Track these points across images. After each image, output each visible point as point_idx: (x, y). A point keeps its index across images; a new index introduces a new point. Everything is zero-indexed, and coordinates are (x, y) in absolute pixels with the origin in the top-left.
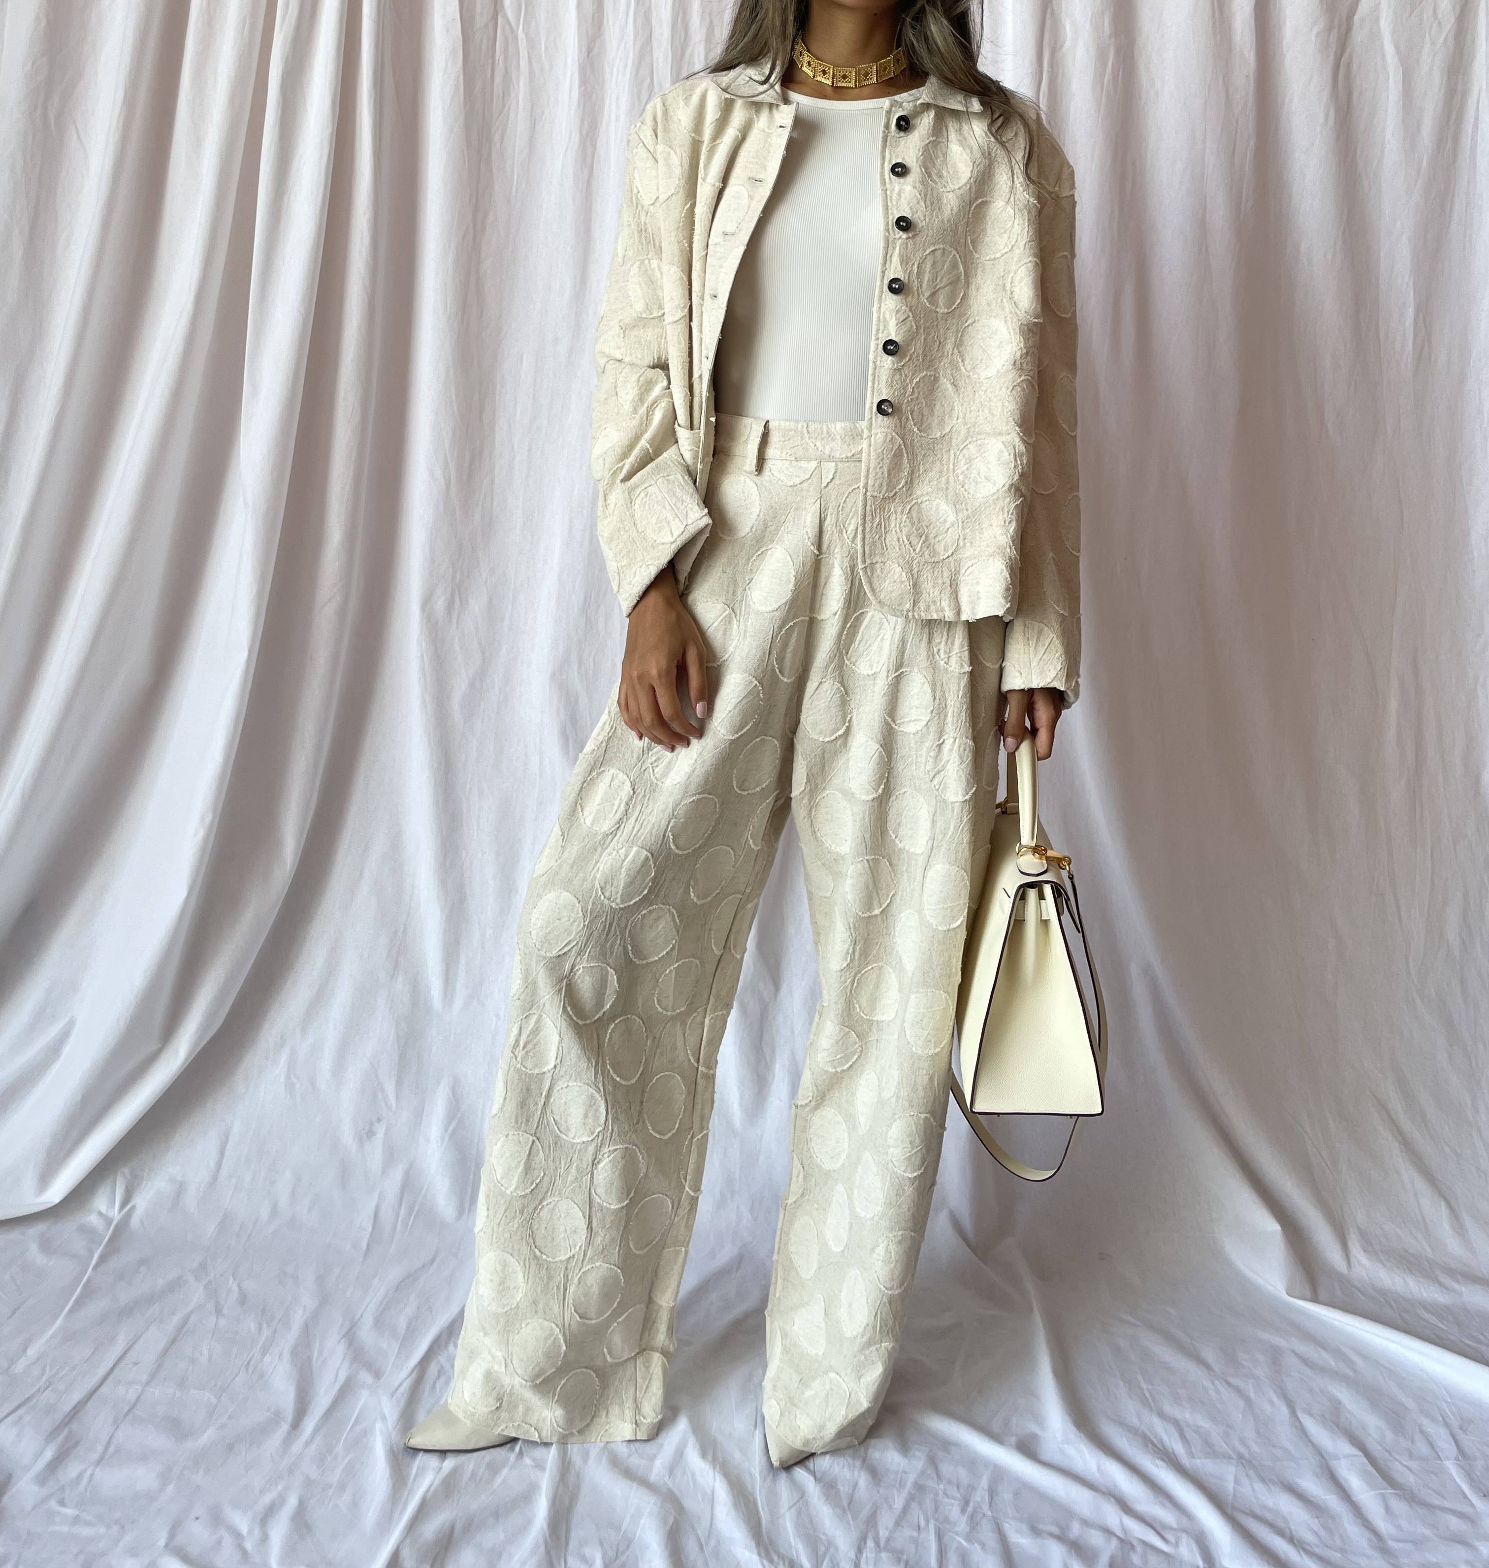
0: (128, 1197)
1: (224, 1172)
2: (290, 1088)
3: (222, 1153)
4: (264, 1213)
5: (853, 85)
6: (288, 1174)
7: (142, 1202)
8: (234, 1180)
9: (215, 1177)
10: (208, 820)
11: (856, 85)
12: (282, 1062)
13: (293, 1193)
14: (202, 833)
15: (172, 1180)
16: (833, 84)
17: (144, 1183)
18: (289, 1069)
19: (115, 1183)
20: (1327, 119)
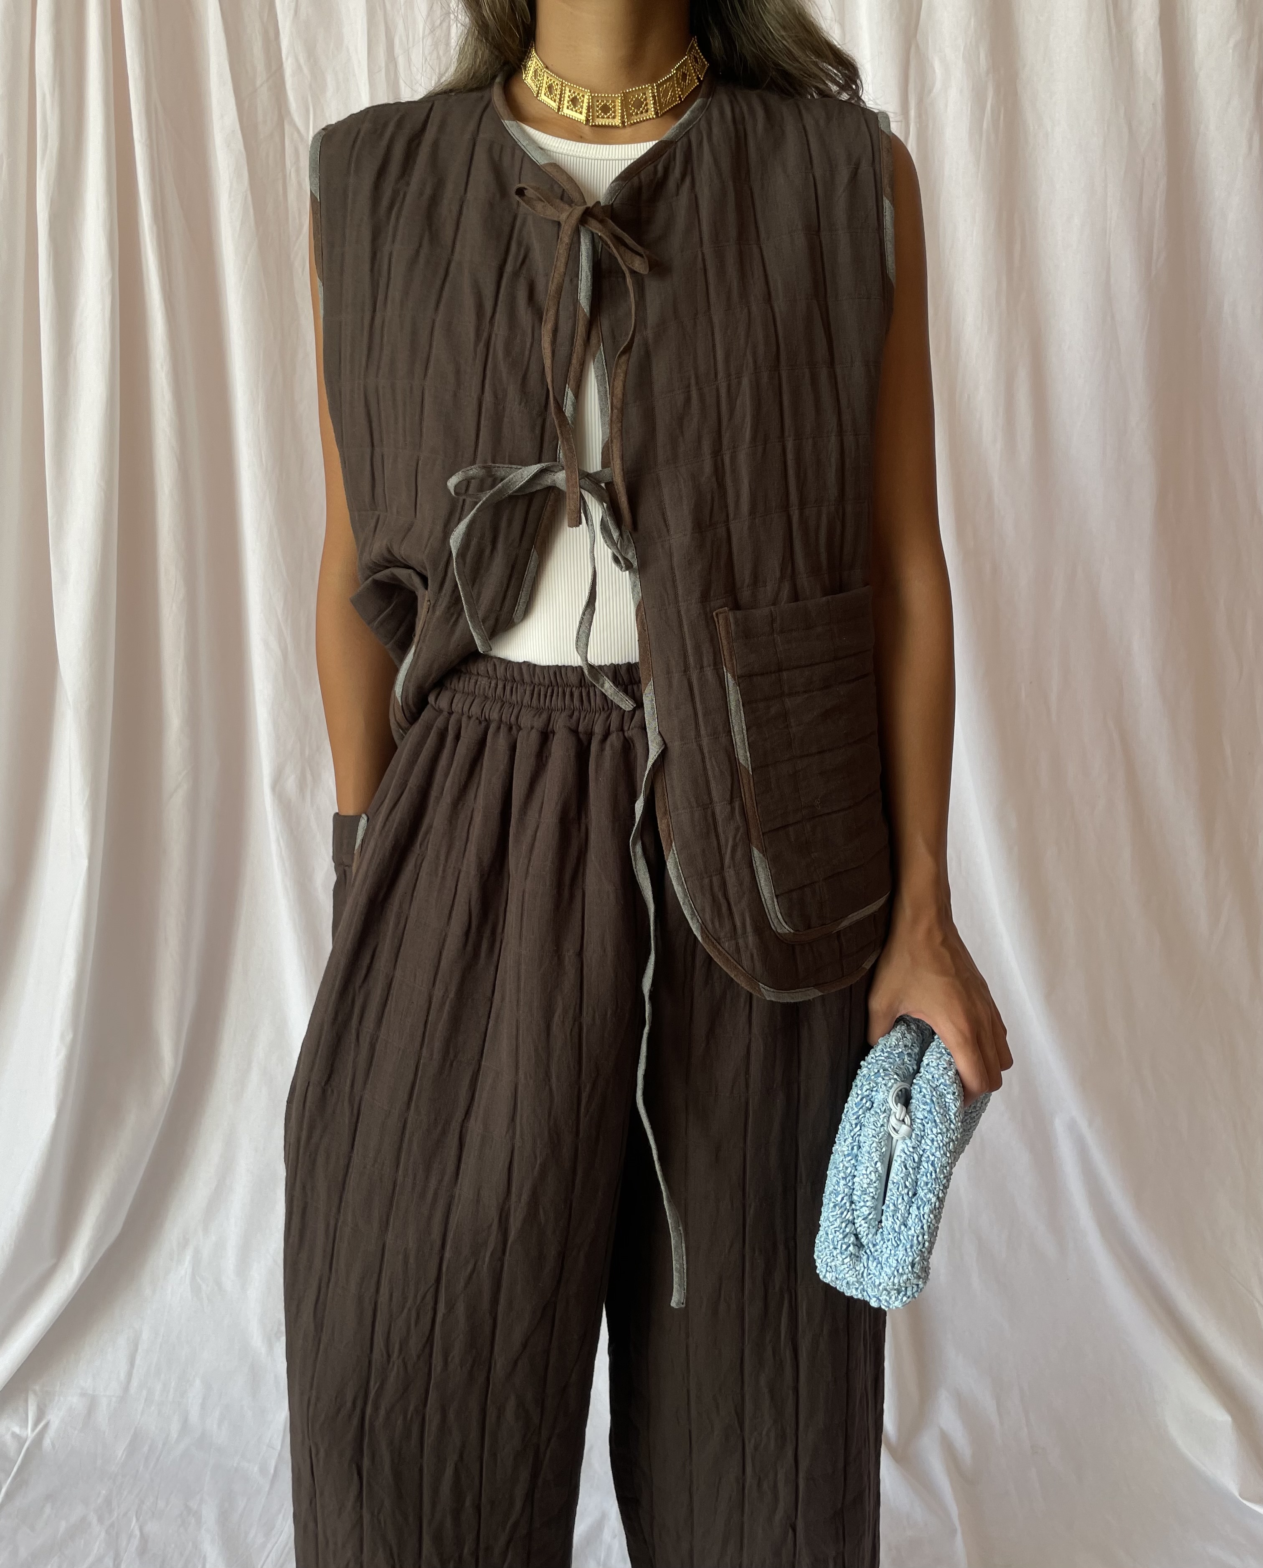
0: (41, 1414)
1: (135, 1383)
2: (196, 1290)
3: (132, 1364)
4: (175, 1428)
5: (617, 121)
6: (198, 1382)
7: (55, 1418)
8: (144, 1393)
9: (126, 1388)
10: (69, 1037)
11: (623, 123)
12: (187, 1263)
13: (203, 1406)
14: (63, 1053)
15: (83, 1394)
16: (587, 121)
17: (57, 1398)
18: (193, 1269)
19: (26, 1401)
20: (1250, 147)
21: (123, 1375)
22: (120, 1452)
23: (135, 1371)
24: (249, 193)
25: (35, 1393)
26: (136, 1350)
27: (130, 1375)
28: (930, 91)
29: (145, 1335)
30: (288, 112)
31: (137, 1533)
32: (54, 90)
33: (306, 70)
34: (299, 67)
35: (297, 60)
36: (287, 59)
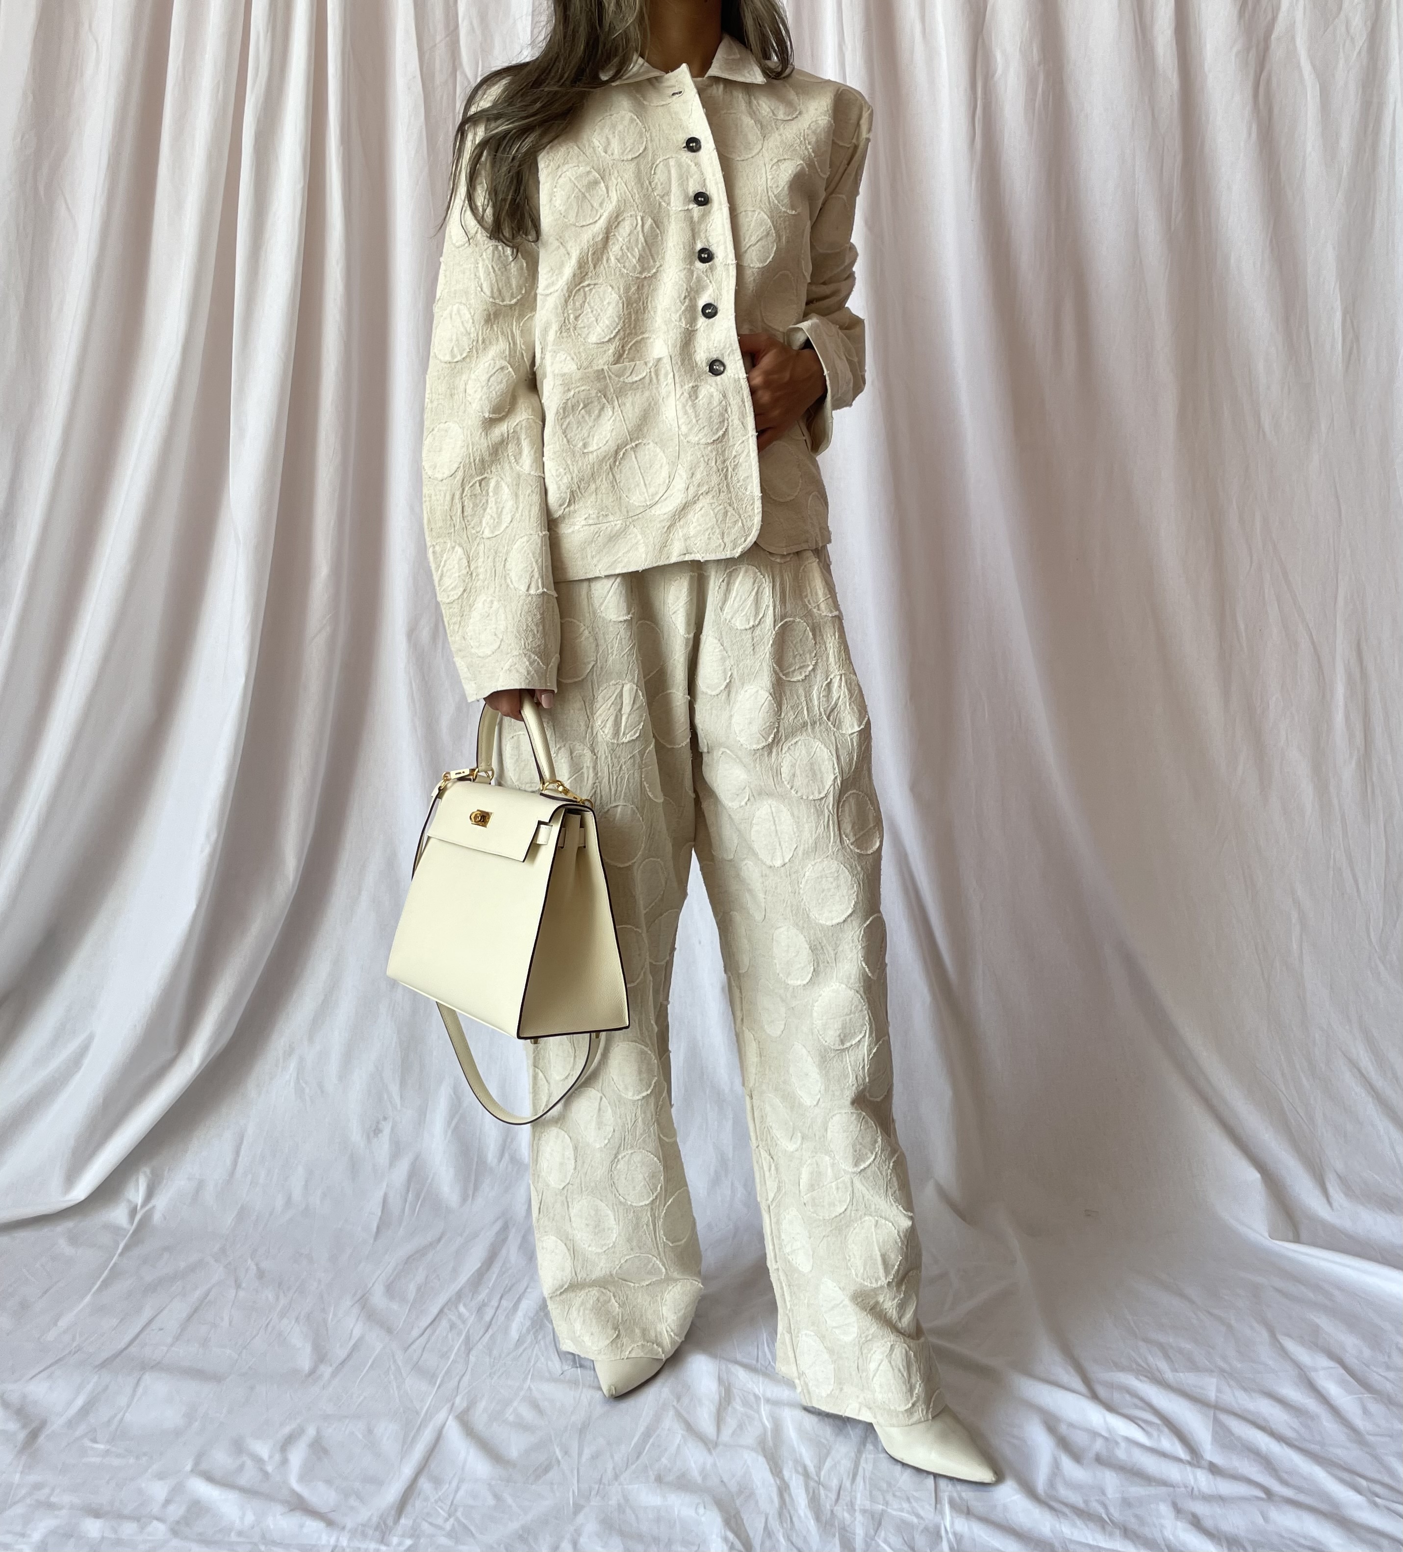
0: (149, 1194)
1: (240, 1169)
2: (300, 1092)
3: (237, 1153)
4: (279, 1202)
6: (301, 1170)
7: (161, 1202)
8: (250, 1176)
9: (232, 1175)
10: (214, 836)
12: (292, 1069)
13: (306, 1186)
14: (208, 850)
15: (191, 1179)
17: (165, 1181)
18: (298, 1075)
19: (137, 1181)
20: (1250, 134)
21: (229, 1162)
22: (229, 1220)
23: (240, 1159)
24: (424, 127)
25: (145, 1173)
26: (241, 1143)
27: (235, 1163)
28: (993, 76)
29: (250, 1131)
30: (461, 64)
31: (253, 1267)
32: (267, 32)
33: (478, 32)
34: (473, 30)
35: (471, 23)
36: (463, 21)
